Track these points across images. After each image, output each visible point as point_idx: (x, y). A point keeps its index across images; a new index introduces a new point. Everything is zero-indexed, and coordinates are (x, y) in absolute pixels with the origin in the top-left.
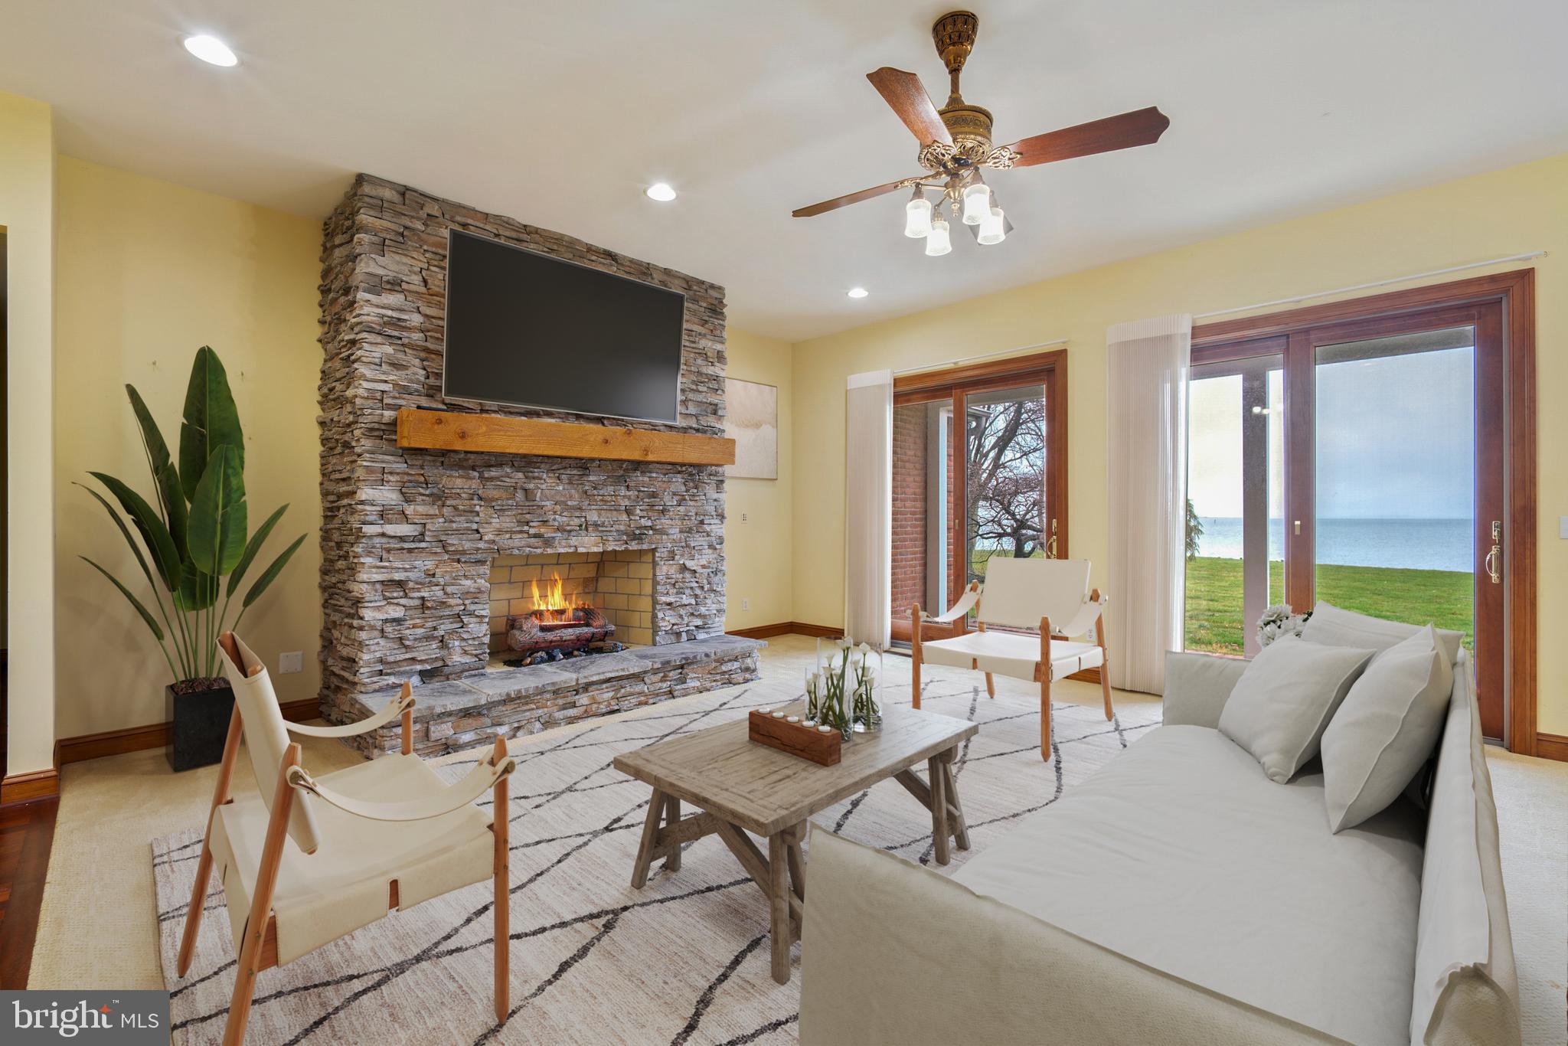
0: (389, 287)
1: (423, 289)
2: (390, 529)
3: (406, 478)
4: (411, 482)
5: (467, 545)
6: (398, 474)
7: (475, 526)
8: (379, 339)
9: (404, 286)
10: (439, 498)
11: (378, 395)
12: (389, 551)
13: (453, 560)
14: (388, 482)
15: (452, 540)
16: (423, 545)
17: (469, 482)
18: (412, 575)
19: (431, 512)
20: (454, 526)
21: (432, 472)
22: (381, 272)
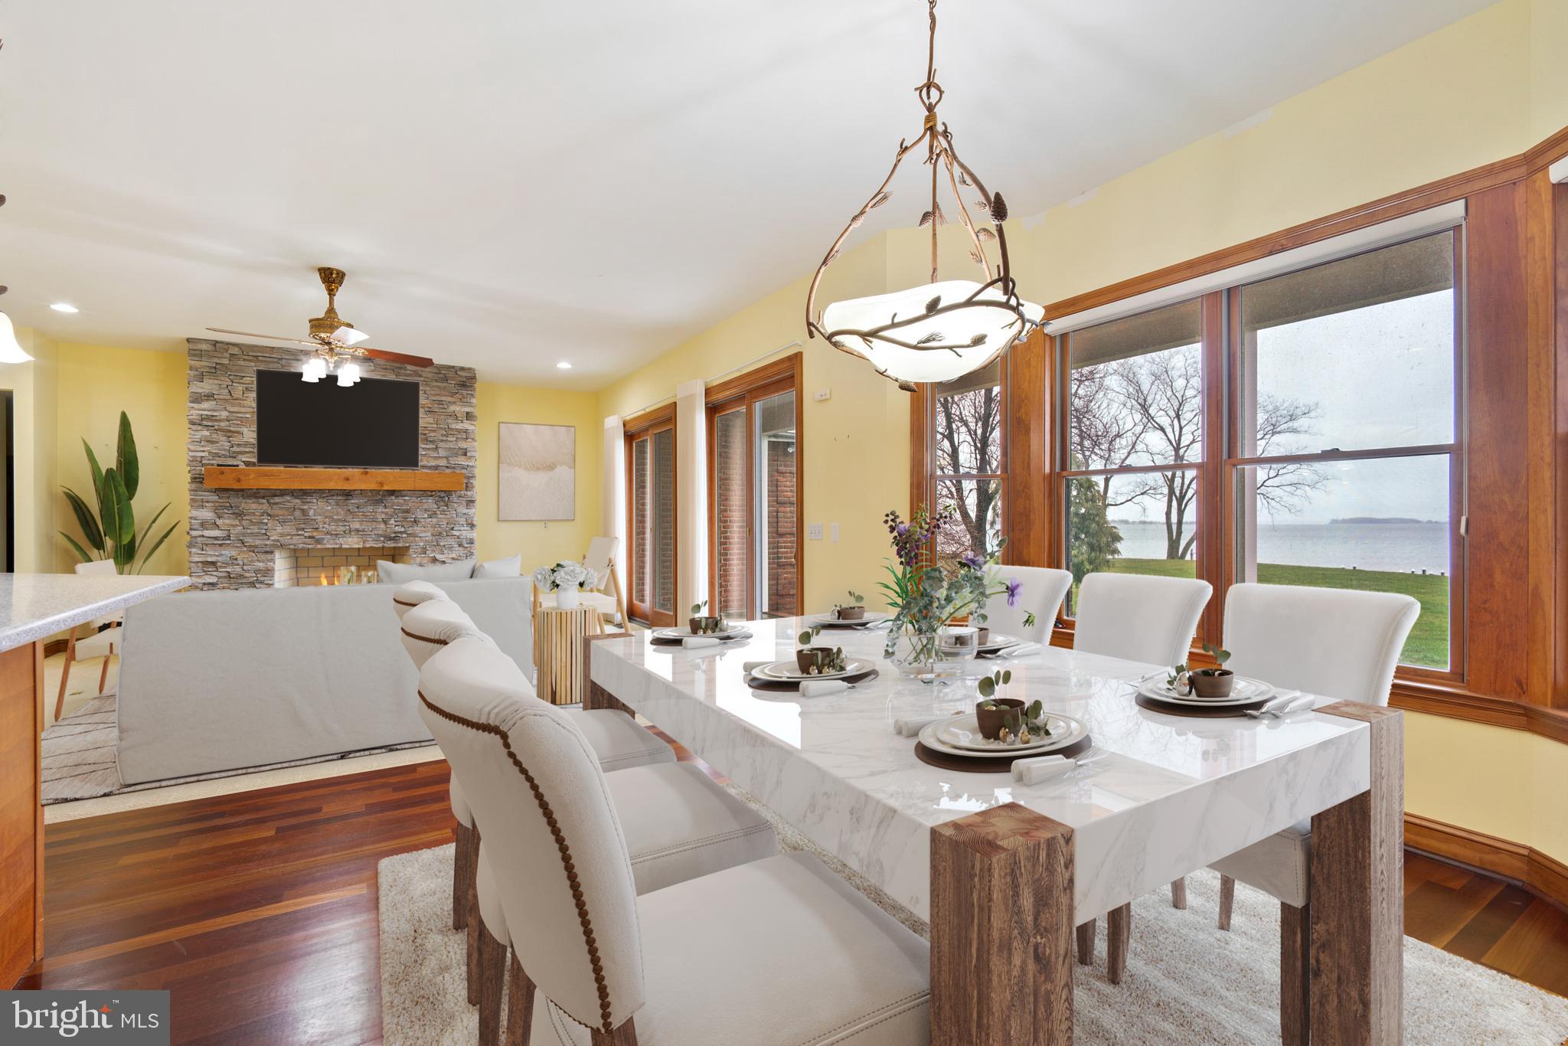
0: (206, 398)
1: (229, 397)
2: (207, 533)
3: (217, 504)
4: (221, 506)
5: (258, 542)
6: (212, 502)
7: (264, 531)
8: (199, 428)
9: (215, 396)
10: (239, 515)
11: (199, 459)
12: (207, 545)
13: (250, 551)
14: (206, 507)
15: (246, 539)
16: (228, 542)
17: (261, 506)
18: (219, 559)
19: (234, 523)
20: (249, 531)
21: (234, 501)
22: (200, 391)
